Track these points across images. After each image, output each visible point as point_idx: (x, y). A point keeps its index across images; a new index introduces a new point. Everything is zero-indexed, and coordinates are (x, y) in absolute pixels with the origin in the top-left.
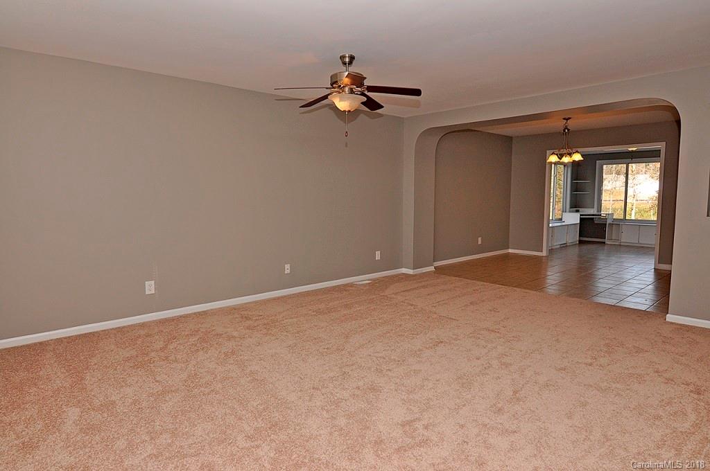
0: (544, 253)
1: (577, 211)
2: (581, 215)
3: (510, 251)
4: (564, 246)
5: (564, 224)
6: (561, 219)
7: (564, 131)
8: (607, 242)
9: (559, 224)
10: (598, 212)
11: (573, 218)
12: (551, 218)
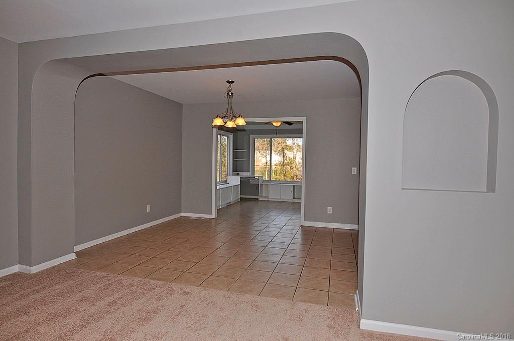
0: (213, 216)
1: (238, 175)
2: (241, 178)
3: (183, 214)
4: (229, 205)
5: (228, 185)
6: (226, 181)
7: (228, 94)
8: (260, 199)
9: (224, 186)
10: (252, 175)
11: (235, 181)
12: (218, 180)
